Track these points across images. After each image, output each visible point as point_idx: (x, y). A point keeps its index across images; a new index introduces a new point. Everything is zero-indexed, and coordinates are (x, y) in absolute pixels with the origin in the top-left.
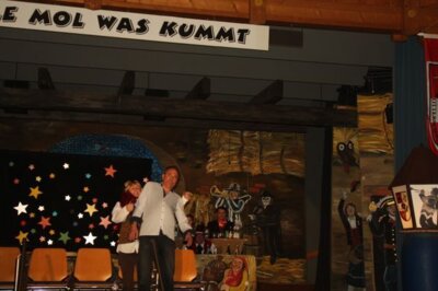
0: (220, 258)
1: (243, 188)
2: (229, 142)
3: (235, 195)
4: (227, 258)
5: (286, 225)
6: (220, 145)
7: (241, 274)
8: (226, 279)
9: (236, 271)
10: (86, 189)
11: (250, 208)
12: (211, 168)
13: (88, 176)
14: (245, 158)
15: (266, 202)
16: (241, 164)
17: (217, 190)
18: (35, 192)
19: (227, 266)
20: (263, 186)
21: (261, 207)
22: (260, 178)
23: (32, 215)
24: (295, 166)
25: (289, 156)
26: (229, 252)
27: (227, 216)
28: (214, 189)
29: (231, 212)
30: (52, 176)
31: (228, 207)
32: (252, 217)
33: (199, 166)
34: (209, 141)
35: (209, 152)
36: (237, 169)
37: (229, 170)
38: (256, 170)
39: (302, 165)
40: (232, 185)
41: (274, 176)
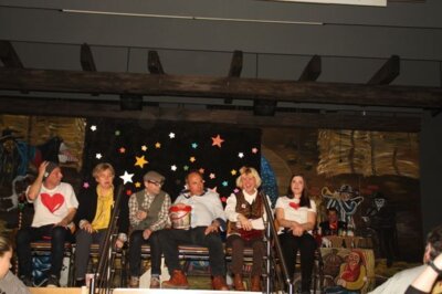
0: (335, 251)
1: (355, 190)
2: (340, 144)
3: (347, 196)
4: (343, 252)
5: (401, 228)
6: (330, 148)
7: (358, 268)
8: (341, 274)
9: (353, 265)
10: (193, 159)
11: (363, 209)
12: (321, 169)
13: (195, 146)
14: (355, 160)
15: (380, 204)
16: (352, 165)
17: (328, 192)
18: (141, 162)
19: (343, 260)
20: (376, 187)
21: (375, 208)
22: (373, 179)
23: (138, 185)
24: (409, 167)
25: (402, 158)
26: (344, 245)
27: (340, 217)
28: (325, 191)
29: (343, 213)
30: (158, 145)
31: (340, 208)
32: (365, 219)
33: (309, 168)
34: (318, 143)
35: (319, 153)
36: (348, 171)
37: (340, 172)
38: (367, 172)
39: (416, 167)
40: (343, 186)
41: (387, 177)
